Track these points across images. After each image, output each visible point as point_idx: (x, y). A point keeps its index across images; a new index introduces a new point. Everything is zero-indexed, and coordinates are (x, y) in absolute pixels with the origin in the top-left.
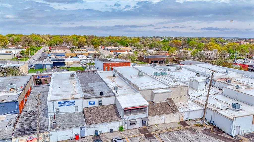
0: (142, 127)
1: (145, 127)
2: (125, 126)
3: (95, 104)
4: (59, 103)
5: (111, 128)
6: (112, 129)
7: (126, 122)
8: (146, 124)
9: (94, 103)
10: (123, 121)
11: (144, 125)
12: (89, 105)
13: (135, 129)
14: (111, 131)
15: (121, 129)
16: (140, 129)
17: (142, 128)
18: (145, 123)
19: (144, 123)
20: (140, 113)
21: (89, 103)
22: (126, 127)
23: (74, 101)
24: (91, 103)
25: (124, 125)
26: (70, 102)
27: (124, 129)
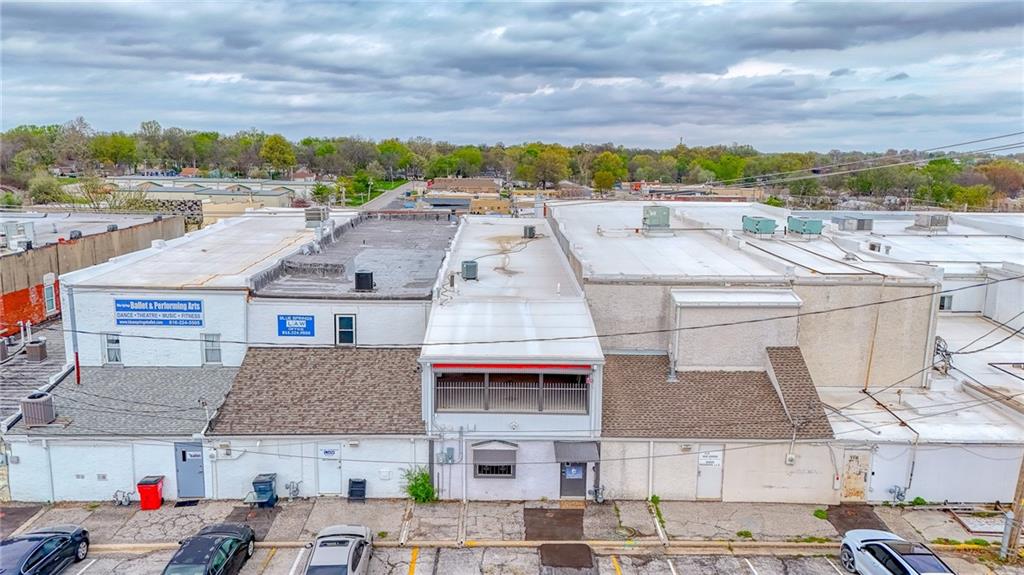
0: (556, 496)
1: (573, 501)
2: (446, 474)
3: (312, 334)
4: (117, 302)
5: (361, 478)
6: (362, 484)
7: (451, 450)
8: (590, 485)
9: (305, 329)
10: (431, 443)
11: (568, 486)
12: (280, 334)
13: (509, 503)
14: (357, 490)
15: (423, 491)
16: (542, 509)
17: (557, 506)
18: (580, 476)
19: (574, 474)
20: (544, 411)
21: (282, 327)
22: (456, 481)
23: (199, 302)
24: (290, 323)
25: (437, 469)
26: (175, 306)
27: (444, 496)
